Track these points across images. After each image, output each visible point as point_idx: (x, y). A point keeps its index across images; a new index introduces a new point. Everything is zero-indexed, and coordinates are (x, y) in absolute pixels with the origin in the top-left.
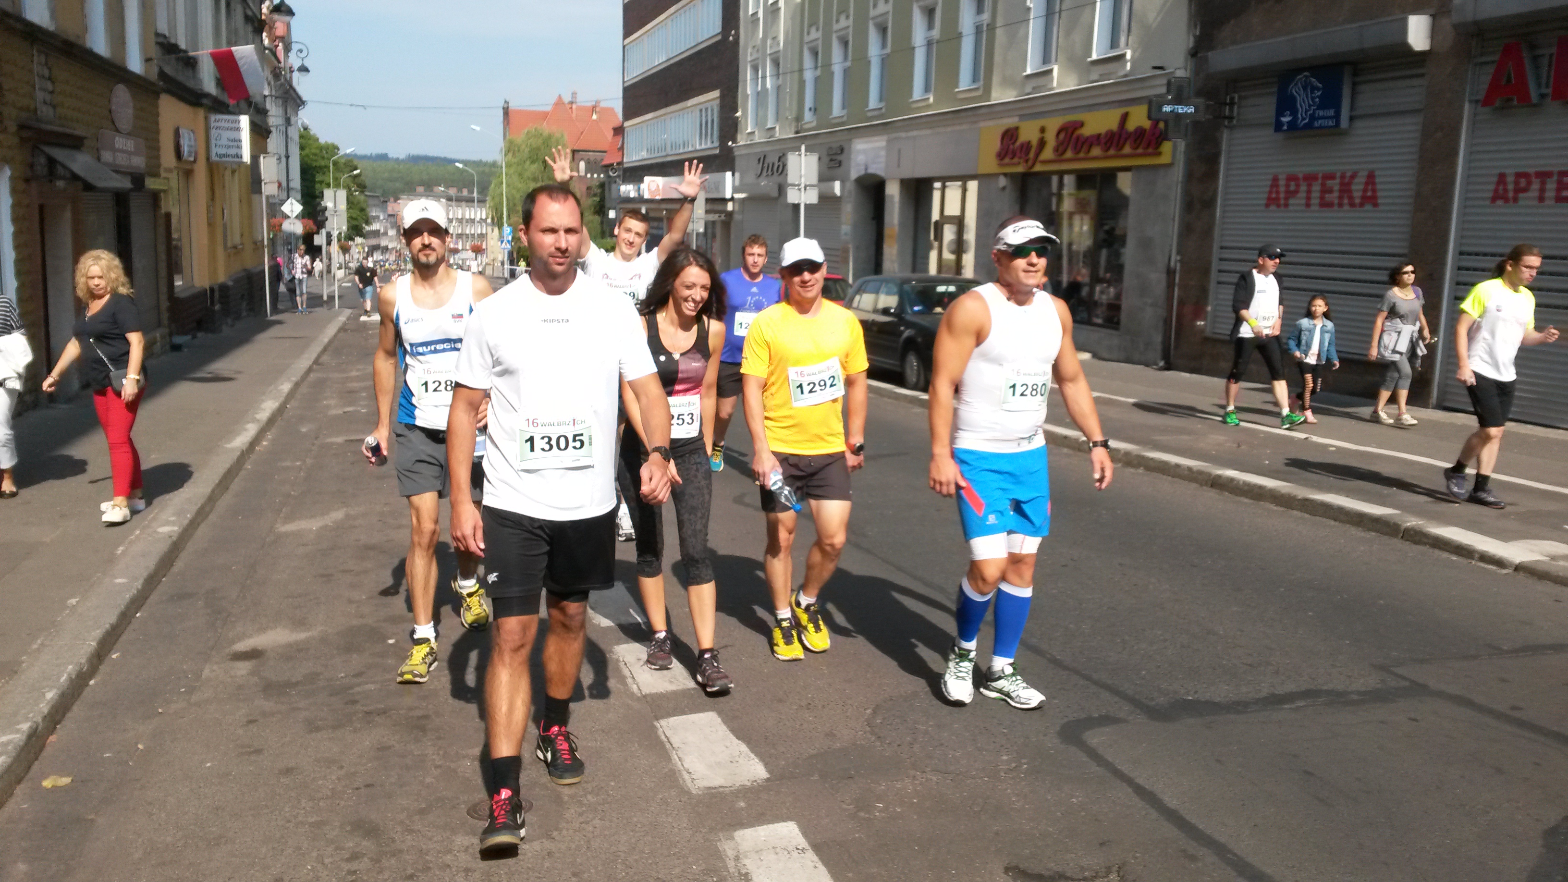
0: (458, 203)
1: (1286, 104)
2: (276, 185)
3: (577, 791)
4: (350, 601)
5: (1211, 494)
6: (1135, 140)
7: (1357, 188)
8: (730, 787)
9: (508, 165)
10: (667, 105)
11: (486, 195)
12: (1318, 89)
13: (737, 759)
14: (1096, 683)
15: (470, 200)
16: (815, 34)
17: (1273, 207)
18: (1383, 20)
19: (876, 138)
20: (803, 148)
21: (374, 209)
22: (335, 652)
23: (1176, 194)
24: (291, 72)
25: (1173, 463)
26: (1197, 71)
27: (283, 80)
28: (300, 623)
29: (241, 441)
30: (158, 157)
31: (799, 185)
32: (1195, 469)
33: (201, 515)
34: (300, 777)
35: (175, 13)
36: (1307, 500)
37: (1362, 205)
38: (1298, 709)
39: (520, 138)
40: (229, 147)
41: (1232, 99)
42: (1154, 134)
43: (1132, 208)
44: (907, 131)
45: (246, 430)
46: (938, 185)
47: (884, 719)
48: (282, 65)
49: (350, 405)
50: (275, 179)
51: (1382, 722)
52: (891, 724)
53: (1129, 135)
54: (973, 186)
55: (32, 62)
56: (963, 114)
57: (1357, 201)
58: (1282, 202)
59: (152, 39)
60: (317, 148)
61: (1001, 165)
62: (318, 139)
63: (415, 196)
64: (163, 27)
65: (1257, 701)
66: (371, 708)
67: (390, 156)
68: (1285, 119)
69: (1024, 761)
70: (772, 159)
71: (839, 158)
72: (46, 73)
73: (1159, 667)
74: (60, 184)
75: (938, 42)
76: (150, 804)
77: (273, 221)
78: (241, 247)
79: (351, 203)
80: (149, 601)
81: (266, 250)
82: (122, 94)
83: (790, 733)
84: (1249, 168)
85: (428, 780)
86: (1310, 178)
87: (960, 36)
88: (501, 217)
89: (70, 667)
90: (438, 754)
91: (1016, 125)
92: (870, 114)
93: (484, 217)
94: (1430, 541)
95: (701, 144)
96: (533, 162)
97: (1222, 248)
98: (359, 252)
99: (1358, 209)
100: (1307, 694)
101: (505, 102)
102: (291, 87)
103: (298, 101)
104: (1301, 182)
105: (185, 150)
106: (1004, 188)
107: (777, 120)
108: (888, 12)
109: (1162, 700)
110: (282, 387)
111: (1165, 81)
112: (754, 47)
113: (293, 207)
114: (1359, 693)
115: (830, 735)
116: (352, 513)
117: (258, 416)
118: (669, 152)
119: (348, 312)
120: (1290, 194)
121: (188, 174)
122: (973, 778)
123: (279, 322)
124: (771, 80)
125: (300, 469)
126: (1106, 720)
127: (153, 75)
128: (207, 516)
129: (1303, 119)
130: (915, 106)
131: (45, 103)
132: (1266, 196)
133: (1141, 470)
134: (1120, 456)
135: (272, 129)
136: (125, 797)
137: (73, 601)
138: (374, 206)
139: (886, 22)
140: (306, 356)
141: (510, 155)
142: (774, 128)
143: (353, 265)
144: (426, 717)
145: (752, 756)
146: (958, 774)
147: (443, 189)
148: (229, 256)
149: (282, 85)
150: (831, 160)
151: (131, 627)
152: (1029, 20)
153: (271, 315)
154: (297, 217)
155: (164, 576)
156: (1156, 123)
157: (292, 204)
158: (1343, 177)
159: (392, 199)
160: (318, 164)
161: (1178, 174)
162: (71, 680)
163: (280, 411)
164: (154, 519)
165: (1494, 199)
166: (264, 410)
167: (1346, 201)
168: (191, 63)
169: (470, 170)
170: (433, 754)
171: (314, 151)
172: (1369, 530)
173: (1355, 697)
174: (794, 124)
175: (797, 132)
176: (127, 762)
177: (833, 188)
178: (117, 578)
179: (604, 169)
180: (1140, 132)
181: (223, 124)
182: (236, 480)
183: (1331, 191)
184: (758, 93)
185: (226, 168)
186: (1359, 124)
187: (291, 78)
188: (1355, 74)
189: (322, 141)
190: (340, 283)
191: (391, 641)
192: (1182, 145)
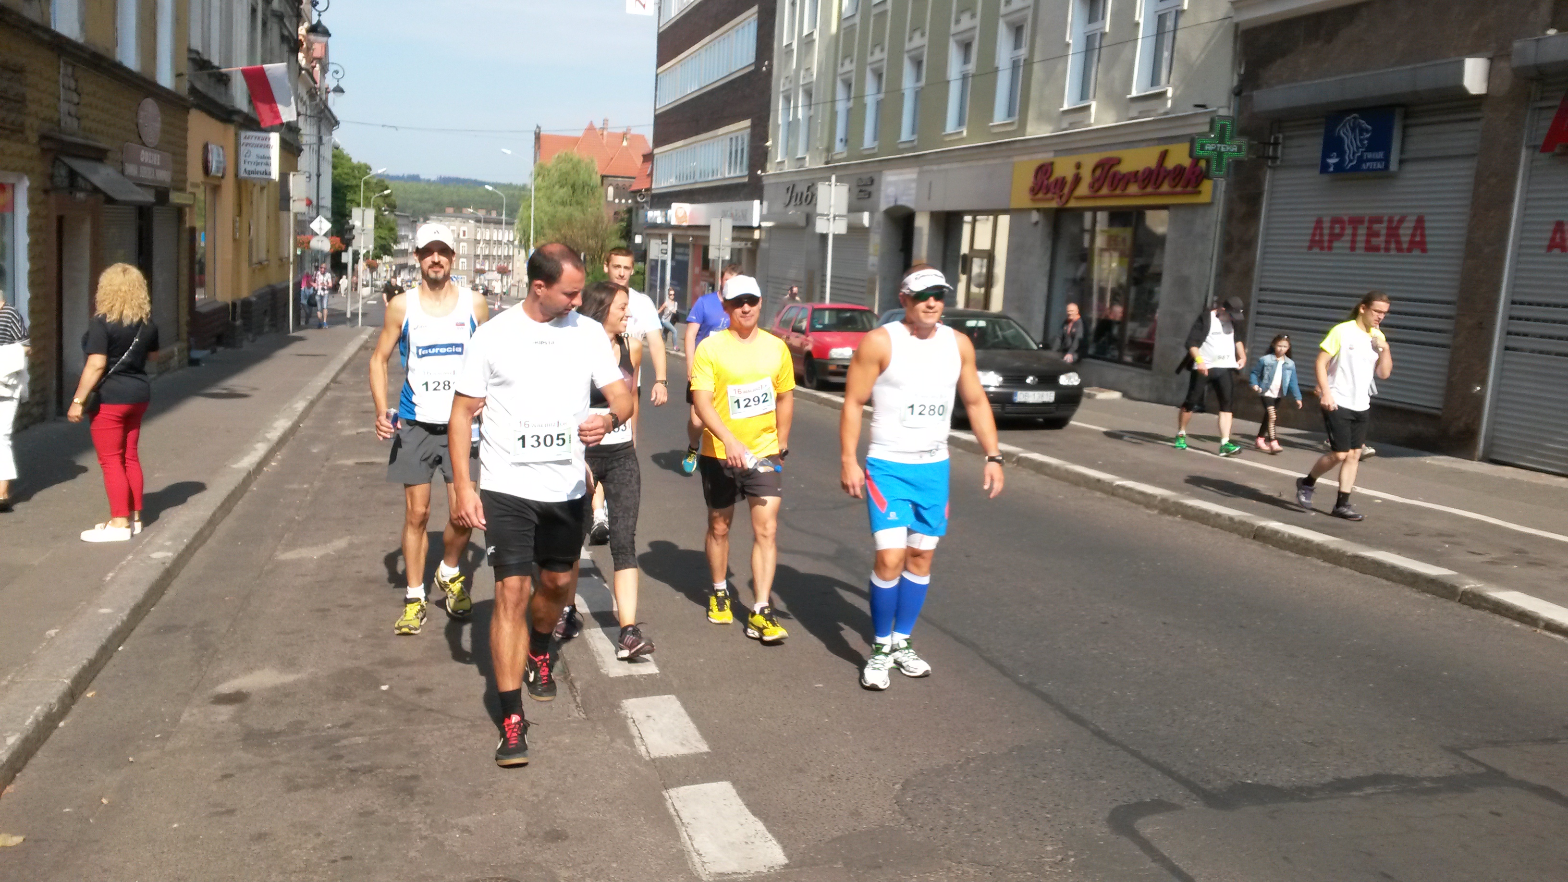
0: (486, 225)
1: (1332, 145)
2: (304, 203)
3: (575, 874)
4: (345, 640)
5: (1255, 547)
6: (1174, 179)
7: (1405, 233)
8: (745, 873)
9: (537, 189)
10: (697, 134)
11: (514, 218)
12: (1367, 131)
13: (753, 839)
14: (1146, 760)
15: (498, 223)
16: (848, 66)
17: (1316, 250)
18: (1438, 62)
19: (908, 170)
20: (833, 178)
21: (403, 229)
22: (324, 698)
23: (1215, 234)
24: (327, 92)
25: (1213, 513)
26: (1240, 110)
27: (318, 99)
28: (289, 664)
29: (248, 461)
30: (185, 173)
31: (828, 215)
32: (1237, 519)
33: (199, 539)
34: (272, 844)
35: (209, 29)
36: (1356, 557)
37: (1409, 250)
38: (1367, 797)
39: (550, 162)
40: (258, 164)
41: (1276, 139)
42: (1193, 173)
43: (1168, 247)
44: (939, 164)
45: (255, 450)
46: (968, 218)
47: (915, 796)
48: (318, 86)
49: (364, 426)
50: (304, 196)
51: (1461, 816)
52: (922, 804)
53: (1168, 173)
54: (1004, 220)
55: (59, 73)
56: (997, 148)
57: (1405, 246)
58: (1326, 244)
59: (185, 55)
60: (350, 168)
61: (1034, 200)
62: (350, 159)
63: (445, 216)
64: (196, 43)
65: (1323, 787)
66: (356, 765)
67: (422, 177)
68: (1332, 161)
69: (1071, 853)
70: (801, 188)
71: (869, 189)
72: (73, 85)
73: (1213, 744)
74: (81, 196)
75: (973, 76)
76: (105, 871)
77: (301, 238)
78: (266, 263)
79: (379, 221)
80: (134, 633)
81: (291, 267)
82: (150, 108)
83: (811, 810)
84: (1292, 210)
85: (412, 854)
86: (1356, 222)
87: (996, 70)
88: (528, 240)
89: (38, 708)
90: (425, 823)
91: (1051, 160)
92: (901, 146)
93: (511, 239)
94: (1491, 606)
95: (729, 173)
96: (562, 186)
97: (1261, 290)
98: (387, 271)
99: (1406, 254)
100: (1376, 780)
101: (538, 127)
102: (326, 107)
103: (333, 122)
104: (1347, 226)
105: (214, 166)
106: (1036, 223)
107: (808, 149)
108: (923, 46)
109: (1219, 783)
110: (296, 406)
111: (1208, 119)
112: (787, 78)
113: (322, 225)
114: (1432, 779)
115: (855, 814)
116: (356, 541)
117: (269, 436)
118: (698, 179)
119: (370, 330)
120: (1334, 237)
121: (216, 189)
122: (1015, 871)
123: (300, 339)
124: (803, 111)
125: (307, 492)
126: (1159, 806)
127: (184, 90)
128: (205, 541)
129: (1351, 161)
130: (947, 139)
131: (69, 114)
132: (1309, 238)
133: (1178, 518)
134: (1156, 503)
135: (304, 147)
136: (80, 862)
137: (52, 632)
138: (404, 225)
139: (922, 55)
140: (324, 373)
141: (540, 179)
142: (804, 158)
143: (380, 283)
144: (415, 777)
145: (770, 836)
146: (998, 867)
147: (472, 211)
148: (254, 271)
149: (317, 105)
150: (861, 191)
151: (111, 663)
152: (1067, 56)
153: (293, 331)
154: (325, 235)
155: (153, 605)
156: (1196, 160)
157: (321, 221)
158: (1390, 221)
159: (421, 220)
160: (349, 184)
161: (1218, 213)
162: (38, 723)
163: (292, 431)
164: (149, 543)
165: (1550, 248)
166: (275, 429)
167: (1393, 246)
168: (223, 80)
169: (500, 193)
170: (419, 823)
171: (346, 171)
172: (1424, 591)
173: (1428, 784)
174: (824, 155)
175: (827, 163)
176: (87, 820)
177: (861, 220)
178: (101, 608)
179: (632, 195)
180: (1179, 170)
181: (252, 141)
182: (240, 502)
183: (1377, 235)
184: (789, 123)
185: (254, 185)
186: (1409, 167)
187: (327, 99)
188: (1406, 116)
189: (355, 161)
190: (365, 300)
191: (384, 688)
192: (1222, 184)
